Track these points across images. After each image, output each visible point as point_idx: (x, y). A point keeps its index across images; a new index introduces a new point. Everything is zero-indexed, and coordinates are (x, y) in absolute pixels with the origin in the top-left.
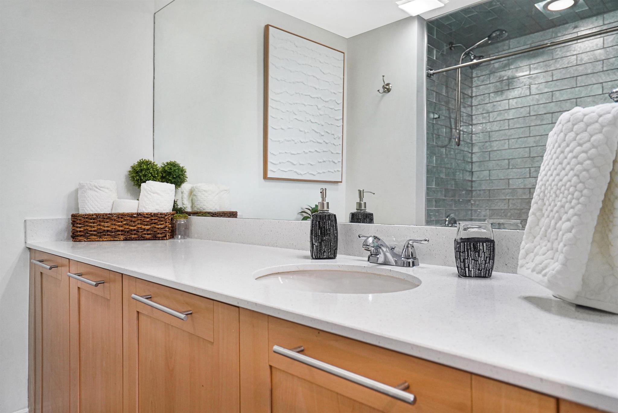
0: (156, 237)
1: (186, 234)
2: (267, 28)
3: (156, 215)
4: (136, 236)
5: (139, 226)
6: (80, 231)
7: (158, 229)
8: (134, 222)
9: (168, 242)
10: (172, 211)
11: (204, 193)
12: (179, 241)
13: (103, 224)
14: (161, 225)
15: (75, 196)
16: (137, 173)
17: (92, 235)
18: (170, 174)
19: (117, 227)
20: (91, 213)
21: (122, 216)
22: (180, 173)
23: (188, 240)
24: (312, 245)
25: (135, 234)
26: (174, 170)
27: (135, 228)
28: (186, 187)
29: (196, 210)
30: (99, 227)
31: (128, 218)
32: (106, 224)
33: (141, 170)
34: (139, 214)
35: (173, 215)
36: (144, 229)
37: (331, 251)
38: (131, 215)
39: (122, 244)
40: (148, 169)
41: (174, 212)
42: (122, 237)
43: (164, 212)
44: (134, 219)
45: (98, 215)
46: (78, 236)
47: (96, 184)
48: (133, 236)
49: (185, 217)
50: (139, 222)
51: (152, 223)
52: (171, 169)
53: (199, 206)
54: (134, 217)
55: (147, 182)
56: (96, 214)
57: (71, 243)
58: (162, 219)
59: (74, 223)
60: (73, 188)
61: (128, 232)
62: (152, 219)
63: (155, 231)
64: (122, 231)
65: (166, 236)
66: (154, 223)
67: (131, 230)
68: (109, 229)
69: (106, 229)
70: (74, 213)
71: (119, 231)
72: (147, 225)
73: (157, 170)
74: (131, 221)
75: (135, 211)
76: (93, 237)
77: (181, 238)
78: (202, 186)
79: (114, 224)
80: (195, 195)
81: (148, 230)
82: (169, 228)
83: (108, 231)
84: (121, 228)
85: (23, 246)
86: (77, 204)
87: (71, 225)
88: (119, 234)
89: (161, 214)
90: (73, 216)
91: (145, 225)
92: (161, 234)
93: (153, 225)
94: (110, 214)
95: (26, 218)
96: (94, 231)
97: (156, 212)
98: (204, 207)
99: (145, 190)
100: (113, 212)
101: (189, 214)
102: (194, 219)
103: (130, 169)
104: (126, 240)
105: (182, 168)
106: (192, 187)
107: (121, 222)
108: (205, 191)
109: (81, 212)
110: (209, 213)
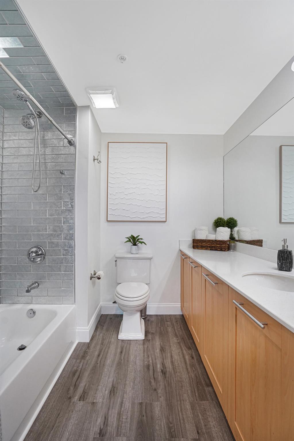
0: (222, 250)
1: (235, 249)
2: (281, 147)
3: (222, 241)
4: (214, 249)
5: (216, 245)
6: (195, 245)
7: (223, 247)
8: (214, 243)
9: (227, 253)
10: (229, 239)
11: (243, 232)
12: (232, 252)
13: (203, 243)
14: (224, 245)
15: (194, 232)
16: (216, 223)
17: (199, 247)
18: (230, 223)
19: (207, 245)
20: (199, 239)
21: (209, 241)
22: (234, 222)
23: (235, 252)
24: (278, 264)
25: (214, 248)
26: (232, 221)
27: (214, 246)
28: (236, 229)
29: (240, 239)
30: (202, 244)
31: (212, 242)
32: (204, 244)
33: (218, 222)
34: (215, 240)
35: (229, 241)
36: (217, 246)
37: (287, 268)
38: (212, 241)
39: (209, 251)
40: (221, 221)
41: (231, 240)
42: (209, 249)
43: (225, 240)
44: (213, 242)
45: (201, 240)
46: (195, 247)
47: (201, 228)
48: (213, 249)
49: (234, 243)
50: (215, 243)
51: (220, 244)
52: (230, 221)
53: (241, 238)
54: (214, 241)
55: (219, 227)
56: (200, 239)
57: (192, 249)
58: (224, 243)
59: (193, 242)
60: (194, 229)
61: (211, 247)
62: (220, 243)
63: (221, 248)
64: (209, 246)
65: (226, 250)
66: (221, 244)
67: (213, 246)
68: (205, 245)
69: (204, 245)
70: (194, 238)
71: (208, 246)
72: (218, 245)
73: (224, 221)
74: (213, 243)
75: (214, 239)
76: (200, 248)
77: (233, 251)
78: (243, 229)
79: (207, 244)
80: (239, 233)
81: (219, 247)
82: (227, 247)
83: (204, 246)
84: (209, 245)
85: (178, 249)
86: (195, 235)
87: (192, 243)
88: (208, 248)
89: (224, 241)
90: (193, 240)
91: (217, 245)
92: (224, 249)
93: (221, 245)
94: (205, 240)
95: (180, 240)
96: (200, 246)
97: (222, 240)
98: (244, 238)
99: (218, 231)
100: (206, 239)
101: (237, 241)
102: (238, 243)
103: (214, 221)
104: (210, 250)
105: (236, 220)
106: (238, 230)
107: (209, 243)
108: (244, 231)
109: (196, 239)
110: (245, 241)
